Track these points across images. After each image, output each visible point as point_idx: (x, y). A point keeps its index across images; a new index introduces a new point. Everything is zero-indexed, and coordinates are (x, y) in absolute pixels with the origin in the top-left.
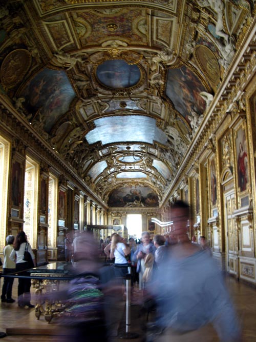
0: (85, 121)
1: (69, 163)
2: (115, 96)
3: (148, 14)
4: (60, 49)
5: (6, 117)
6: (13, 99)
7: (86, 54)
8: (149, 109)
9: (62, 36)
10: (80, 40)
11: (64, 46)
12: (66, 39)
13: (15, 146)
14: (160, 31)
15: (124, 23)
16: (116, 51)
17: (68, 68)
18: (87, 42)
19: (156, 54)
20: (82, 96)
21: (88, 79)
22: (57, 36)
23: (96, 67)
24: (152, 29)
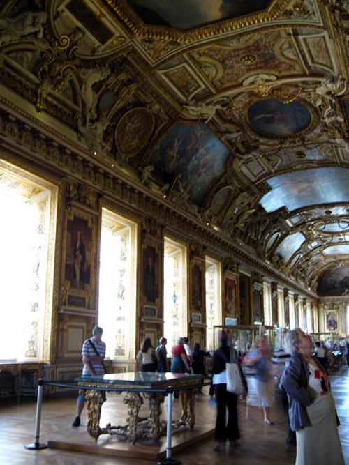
0: (254, 183)
1: (238, 240)
2: (283, 146)
3: (290, 35)
4: (190, 98)
5: (129, 193)
6: (139, 168)
7: (225, 99)
8: (339, 156)
9: (188, 82)
10: (212, 83)
11: (194, 94)
12: (194, 85)
14: (314, 52)
15: (262, 51)
16: (264, 89)
17: (206, 119)
18: (222, 84)
19: (319, 83)
20: (238, 151)
21: (239, 129)
22: (181, 83)
23: (245, 112)
24: (302, 52)
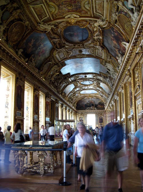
0: (60, 62)
1: (51, 86)
2: (75, 47)
4: (41, 21)
5: (12, 60)
6: (16, 50)
7: (56, 23)
8: (96, 53)
9: (42, 13)
10: (52, 15)
11: (44, 19)
12: (44, 15)
13: (18, 76)
14: (97, 7)
15: (76, 4)
16: (73, 21)
17: (47, 31)
18: (56, 16)
19: (96, 21)
20: (57, 47)
21: (59, 37)
22: (39, 13)
23: (63, 30)
24: (93, 6)
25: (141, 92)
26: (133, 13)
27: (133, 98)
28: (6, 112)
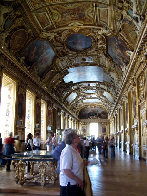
0: (63, 70)
1: (54, 94)
3: (94, 6)
4: (44, 29)
5: (14, 68)
6: (18, 58)
7: (59, 31)
8: (99, 62)
9: (45, 21)
10: (55, 23)
11: (47, 27)
12: (47, 23)
13: (19, 84)
14: (101, 16)
15: (80, 12)
16: (77, 29)
18: (59, 24)
19: (100, 29)
20: (59, 55)
21: (62, 45)
22: (42, 21)
23: (66, 38)
24: (96, 15)
25: (145, 102)
26: (138, 22)
27: (137, 108)
28: (7, 121)
